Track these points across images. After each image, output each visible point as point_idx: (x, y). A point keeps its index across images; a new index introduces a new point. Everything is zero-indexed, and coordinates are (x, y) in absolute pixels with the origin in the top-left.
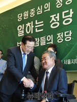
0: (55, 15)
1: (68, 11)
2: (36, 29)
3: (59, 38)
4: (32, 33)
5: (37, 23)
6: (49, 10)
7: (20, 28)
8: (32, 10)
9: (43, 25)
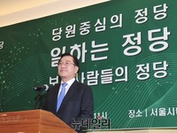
0: (133, 35)
1: (159, 30)
2: (93, 56)
3: (141, 72)
4: (83, 61)
5: (93, 46)
6: (120, 26)
7: (55, 52)
8: (85, 24)
9: (107, 49)
